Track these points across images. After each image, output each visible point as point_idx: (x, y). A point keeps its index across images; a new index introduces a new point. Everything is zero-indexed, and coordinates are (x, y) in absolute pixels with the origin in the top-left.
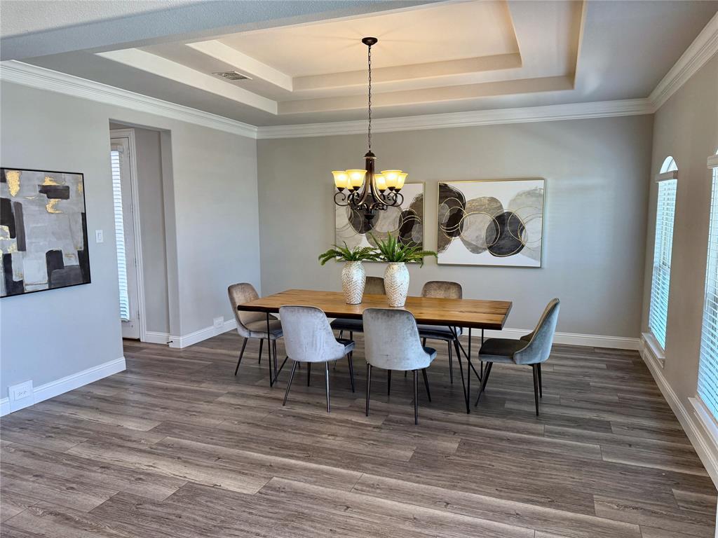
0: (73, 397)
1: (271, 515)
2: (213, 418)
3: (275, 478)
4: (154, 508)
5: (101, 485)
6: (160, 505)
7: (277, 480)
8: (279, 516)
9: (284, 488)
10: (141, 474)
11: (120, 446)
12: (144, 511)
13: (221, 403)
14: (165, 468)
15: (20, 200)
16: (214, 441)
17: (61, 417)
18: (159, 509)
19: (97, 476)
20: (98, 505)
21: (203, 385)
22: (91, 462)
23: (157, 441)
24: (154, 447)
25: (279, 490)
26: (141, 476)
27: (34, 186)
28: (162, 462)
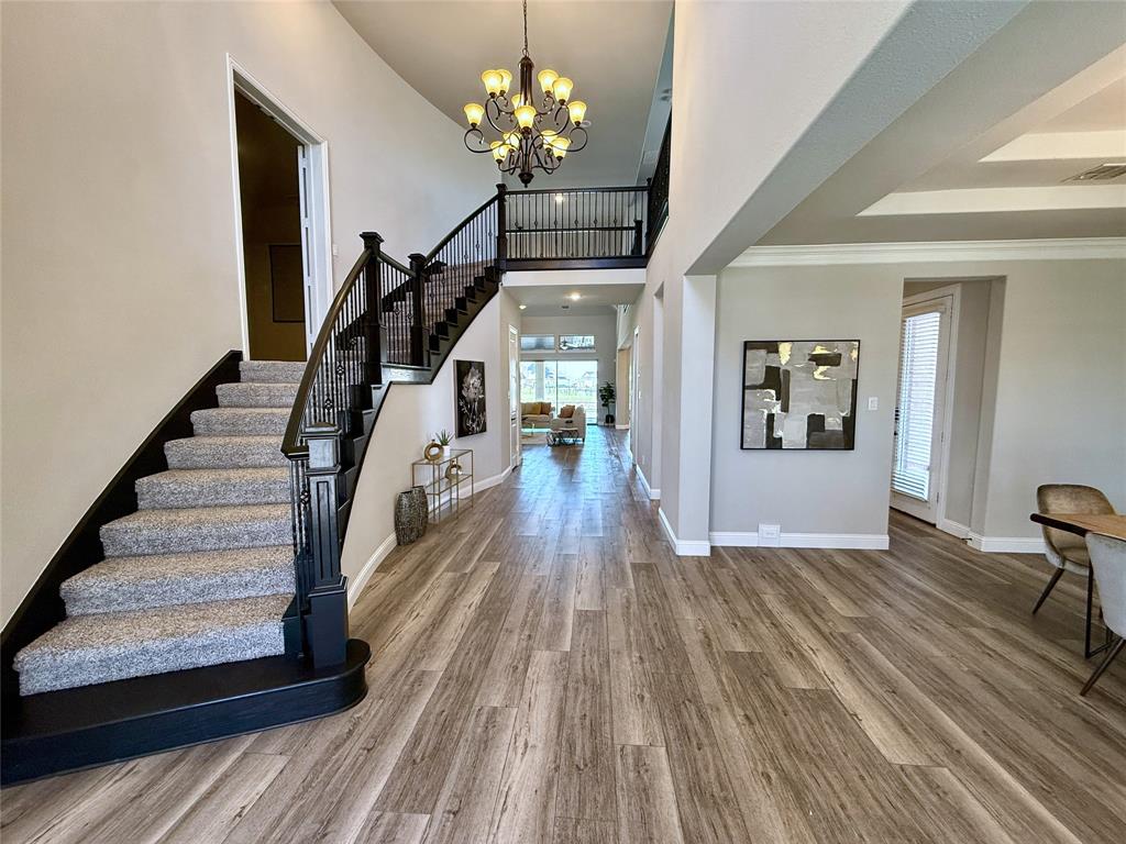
0: (813, 554)
1: (886, 804)
2: (937, 646)
3: (946, 769)
4: (773, 687)
5: (757, 638)
6: (781, 689)
7: (947, 775)
8: (896, 816)
9: (945, 793)
10: (796, 650)
11: (806, 616)
12: (763, 683)
13: (969, 636)
14: (824, 661)
15: (789, 368)
16: (909, 671)
17: (788, 566)
18: (776, 692)
19: (763, 628)
20: (737, 650)
21: (966, 604)
22: (770, 614)
23: (843, 630)
24: (834, 634)
25: (934, 787)
26: (794, 653)
27: (804, 355)
28: (826, 654)
